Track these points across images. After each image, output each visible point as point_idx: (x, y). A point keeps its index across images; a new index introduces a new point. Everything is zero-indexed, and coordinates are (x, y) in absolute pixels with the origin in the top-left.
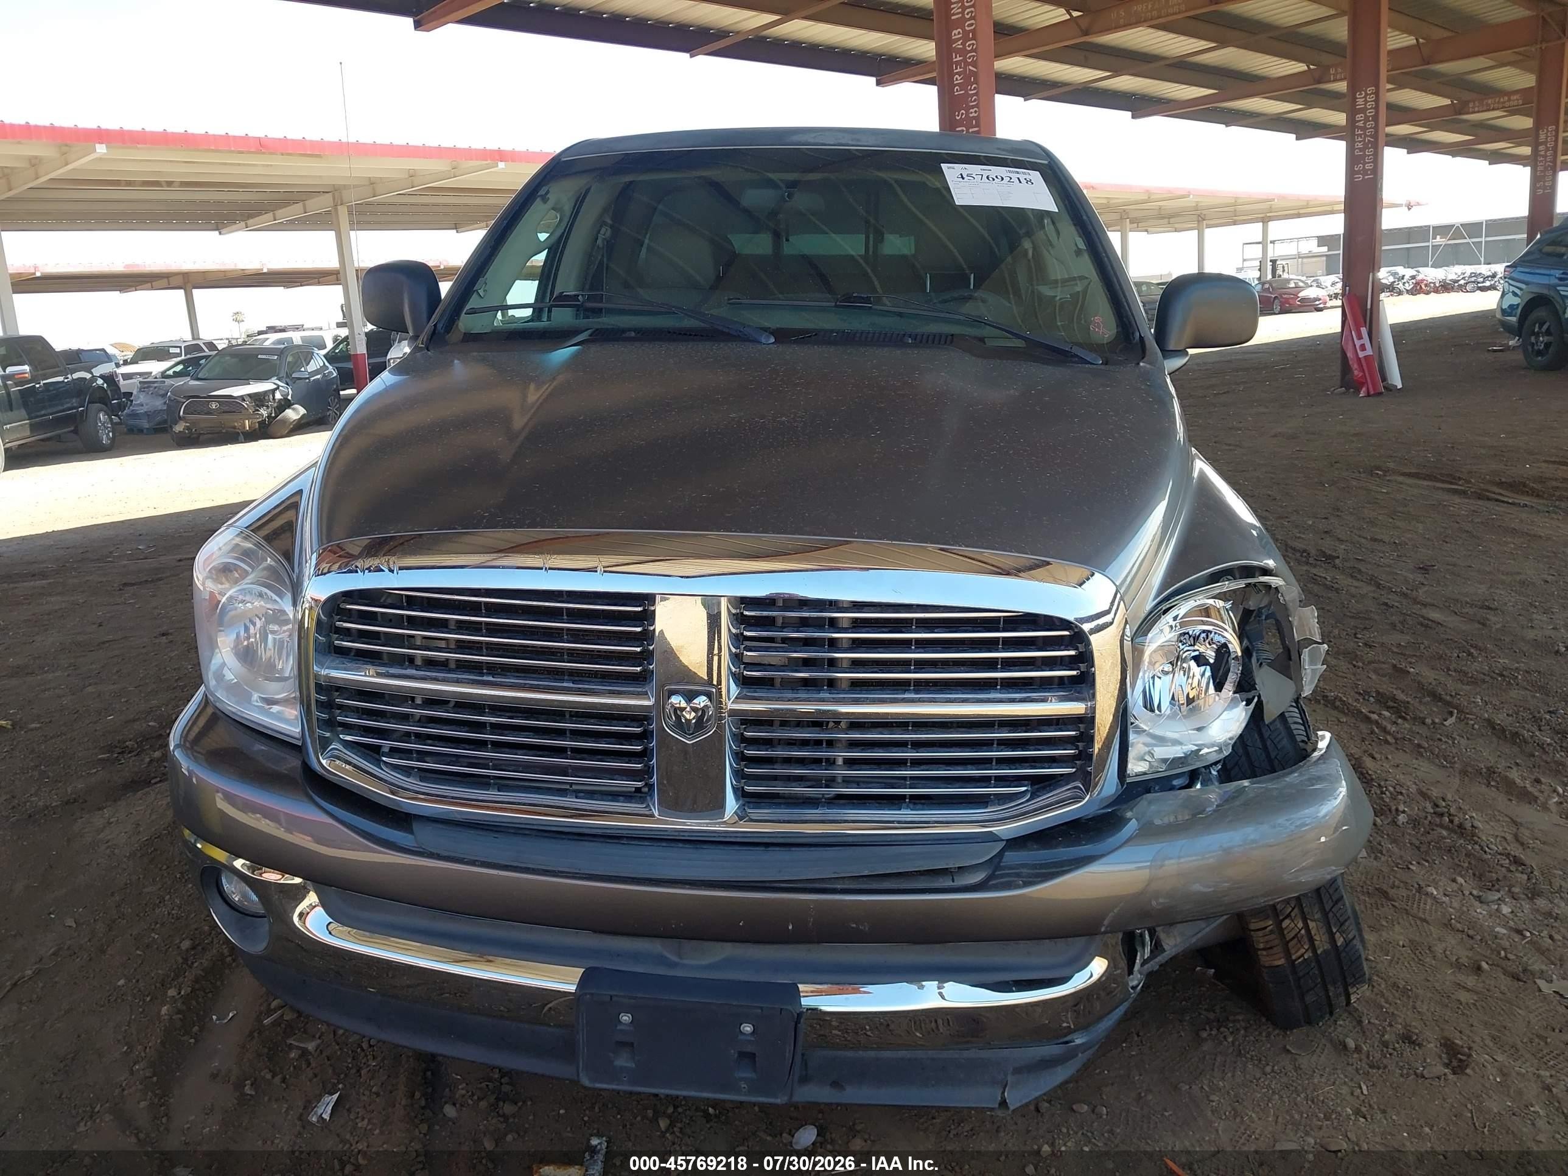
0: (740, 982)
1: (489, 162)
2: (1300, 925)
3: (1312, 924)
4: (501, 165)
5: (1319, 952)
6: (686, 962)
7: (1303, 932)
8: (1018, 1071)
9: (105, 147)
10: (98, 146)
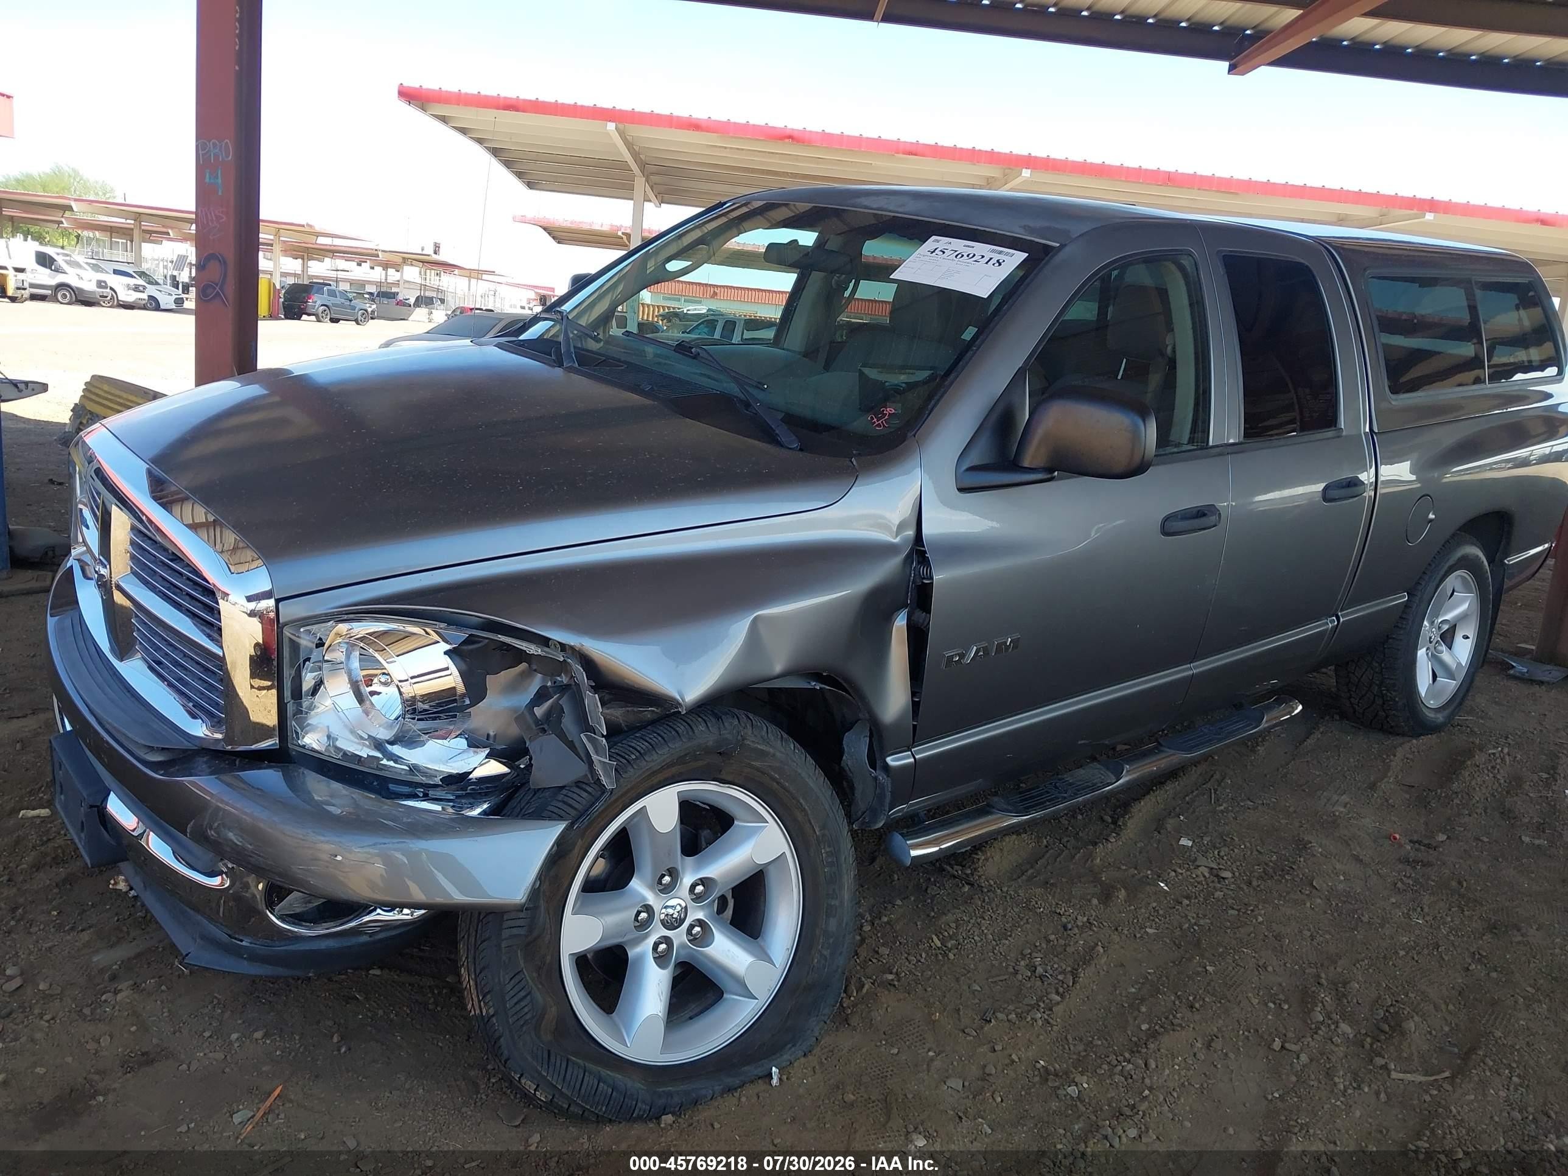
0: (97, 772)
1: (1415, 211)
4: (1429, 216)
8: (204, 938)
9: (1029, 171)
10: (1024, 170)
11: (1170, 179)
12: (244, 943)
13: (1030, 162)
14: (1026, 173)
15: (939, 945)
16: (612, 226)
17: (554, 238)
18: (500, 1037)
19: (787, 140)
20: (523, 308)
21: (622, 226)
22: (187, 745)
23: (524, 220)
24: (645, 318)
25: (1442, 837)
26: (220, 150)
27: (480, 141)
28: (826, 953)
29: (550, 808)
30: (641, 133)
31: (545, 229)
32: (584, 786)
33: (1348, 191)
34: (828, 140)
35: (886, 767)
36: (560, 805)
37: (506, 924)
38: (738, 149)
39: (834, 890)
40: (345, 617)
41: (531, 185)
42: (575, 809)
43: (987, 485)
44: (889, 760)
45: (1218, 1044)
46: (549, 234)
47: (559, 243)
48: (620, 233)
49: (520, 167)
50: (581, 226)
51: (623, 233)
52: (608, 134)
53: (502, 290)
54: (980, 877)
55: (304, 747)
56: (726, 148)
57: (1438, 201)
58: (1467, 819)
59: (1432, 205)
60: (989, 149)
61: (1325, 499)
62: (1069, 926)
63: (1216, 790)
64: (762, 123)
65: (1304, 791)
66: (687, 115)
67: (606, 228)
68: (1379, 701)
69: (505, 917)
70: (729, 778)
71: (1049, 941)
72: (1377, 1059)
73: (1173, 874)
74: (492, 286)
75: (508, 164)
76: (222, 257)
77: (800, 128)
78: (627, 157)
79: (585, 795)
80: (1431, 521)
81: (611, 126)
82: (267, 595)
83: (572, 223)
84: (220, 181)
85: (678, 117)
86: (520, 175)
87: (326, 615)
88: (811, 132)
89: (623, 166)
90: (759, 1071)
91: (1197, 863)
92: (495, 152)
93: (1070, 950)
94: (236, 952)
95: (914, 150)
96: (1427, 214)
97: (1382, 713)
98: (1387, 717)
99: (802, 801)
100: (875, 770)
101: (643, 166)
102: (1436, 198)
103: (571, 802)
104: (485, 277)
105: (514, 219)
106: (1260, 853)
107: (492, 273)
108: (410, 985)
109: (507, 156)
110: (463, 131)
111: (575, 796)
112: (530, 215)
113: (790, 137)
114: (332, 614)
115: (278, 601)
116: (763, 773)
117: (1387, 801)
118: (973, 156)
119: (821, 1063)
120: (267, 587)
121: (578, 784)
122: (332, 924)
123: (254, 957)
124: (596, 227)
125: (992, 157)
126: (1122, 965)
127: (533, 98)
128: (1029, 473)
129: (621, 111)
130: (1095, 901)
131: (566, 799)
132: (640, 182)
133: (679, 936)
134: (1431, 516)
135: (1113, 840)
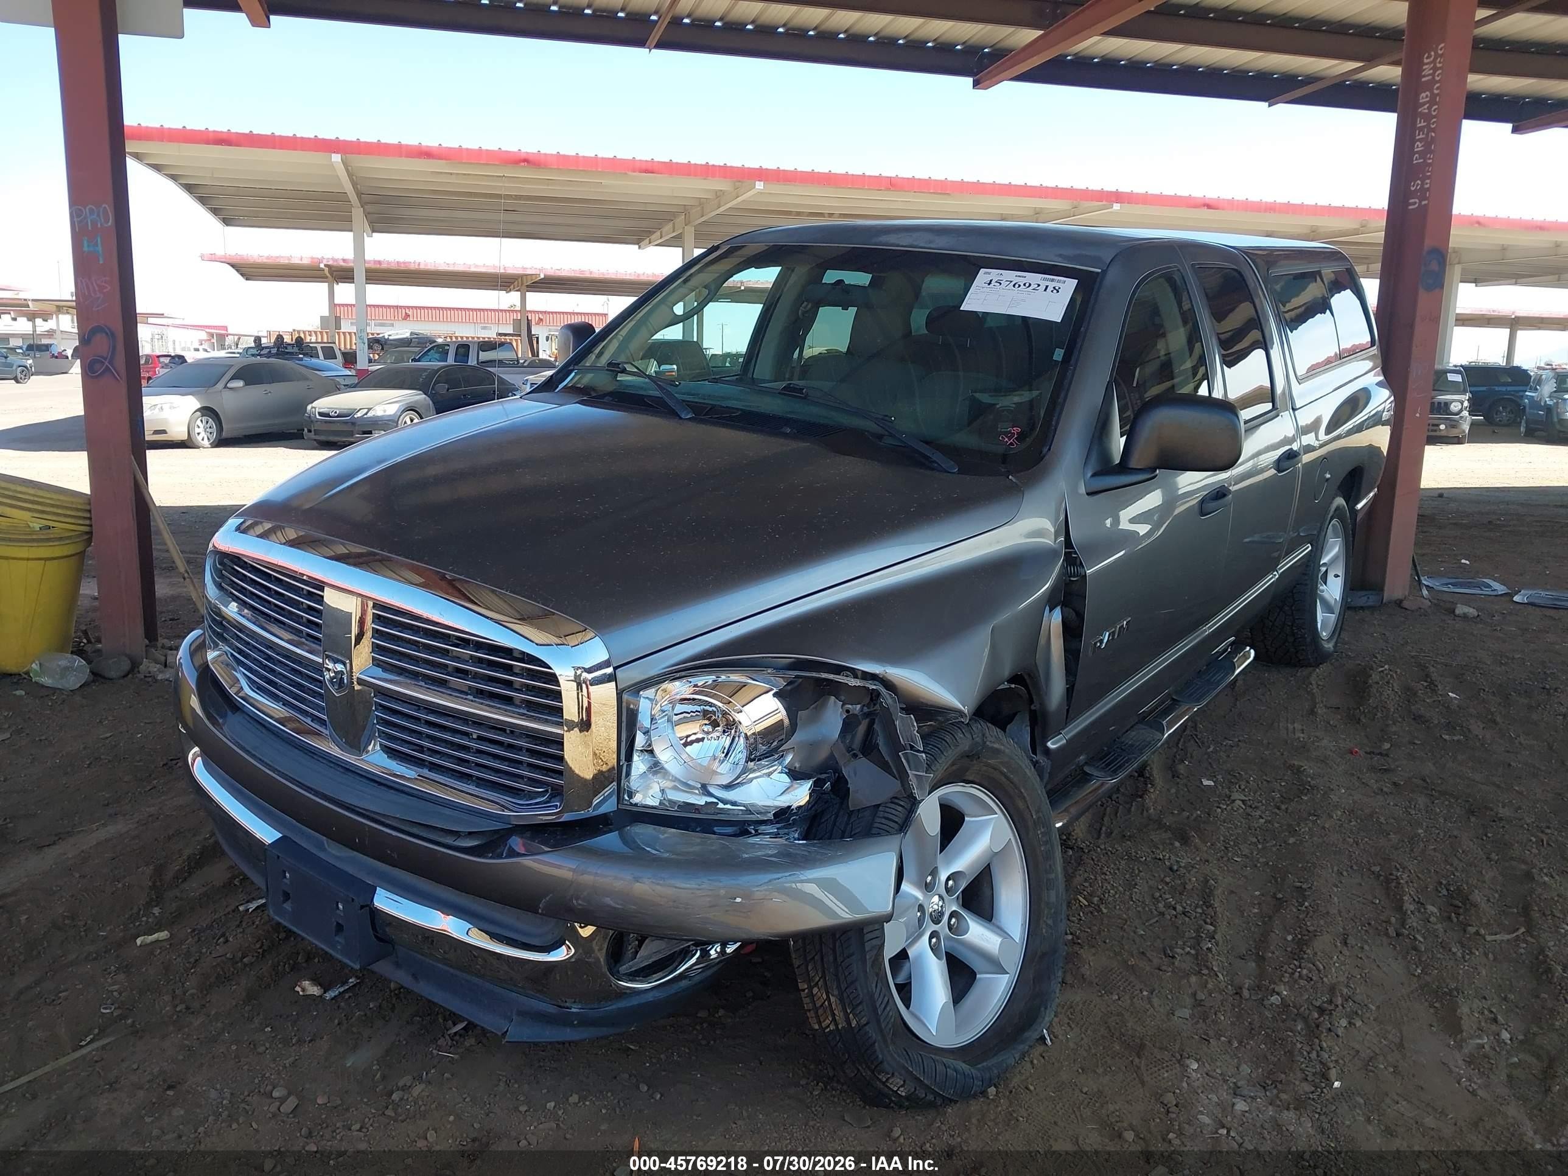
0: (346, 873)
1: (1104, 203)
2: (825, 996)
3: (832, 999)
4: (1116, 207)
5: (840, 1027)
6: (330, 850)
7: (826, 1003)
8: (522, 1013)
9: (762, 183)
10: (757, 183)
11: (893, 184)
12: (573, 1010)
13: (761, 174)
14: (759, 185)
15: (1086, 903)
16: (312, 258)
17: (242, 275)
18: (875, 1043)
19: (523, 164)
20: (197, 350)
21: (323, 258)
22: (499, 826)
23: (213, 258)
24: (348, 347)
25: (1387, 746)
26: (98, 215)
27: (174, 177)
28: (1050, 922)
29: (876, 825)
30: (366, 163)
31: (233, 266)
32: (897, 801)
33: (1047, 187)
34: (564, 162)
35: (1047, 751)
36: (883, 821)
37: (868, 937)
38: (465, 174)
39: (1050, 866)
40: (678, 675)
41: (227, 222)
42: (896, 822)
43: (1112, 487)
44: (1049, 744)
45: (1351, 941)
46: (237, 270)
47: (247, 279)
48: (322, 266)
49: (216, 204)
50: (278, 260)
51: (325, 265)
52: (332, 166)
53: (172, 334)
54: (1076, 840)
55: (636, 805)
56: (451, 174)
57: (1122, 192)
58: (1394, 729)
59: (1117, 197)
60: (722, 164)
61: (1279, 471)
62: (1175, 868)
63: (1196, 735)
64: (496, 148)
65: (1262, 724)
66: (416, 143)
67: (306, 261)
68: (1291, 639)
69: (865, 931)
70: (971, 778)
71: (1167, 884)
72: (1469, 928)
73: (1219, 810)
74: (157, 330)
75: (203, 200)
76: (109, 329)
77: (535, 151)
78: (348, 188)
79: (900, 809)
80: (1328, 480)
81: (336, 158)
82: (606, 664)
83: (268, 258)
84: (100, 248)
85: (407, 146)
86: (215, 211)
87: (659, 676)
88: (545, 154)
89: (342, 197)
90: (1036, 1036)
91: (1232, 798)
92: (189, 188)
93: (1189, 887)
94: (563, 1020)
95: (650, 168)
96: (1115, 205)
97: (1292, 650)
98: (1297, 652)
99: (1023, 790)
100: (1036, 755)
101: (359, 194)
102: (1120, 190)
103: (891, 816)
104: (151, 320)
105: (202, 257)
106: (1268, 782)
107: (161, 315)
108: (671, 1026)
109: (203, 192)
110: (157, 168)
111: (894, 812)
112: (220, 252)
113: (526, 160)
114: (665, 674)
115: (615, 668)
116: (995, 769)
117: (1329, 723)
118: (707, 171)
119: (1070, 1019)
120: (604, 656)
121: (894, 800)
122: (660, 974)
123: (585, 1022)
124: (296, 261)
125: (725, 172)
126: (1232, 892)
127: (247, 131)
128: (1136, 474)
129: (345, 142)
130: (1177, 844)
131: (886, 815)
132: (358, 213)
133: (942, 927)
134: (1328, 476)
135: (1152, 790)
